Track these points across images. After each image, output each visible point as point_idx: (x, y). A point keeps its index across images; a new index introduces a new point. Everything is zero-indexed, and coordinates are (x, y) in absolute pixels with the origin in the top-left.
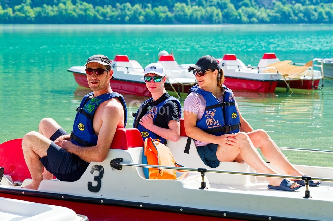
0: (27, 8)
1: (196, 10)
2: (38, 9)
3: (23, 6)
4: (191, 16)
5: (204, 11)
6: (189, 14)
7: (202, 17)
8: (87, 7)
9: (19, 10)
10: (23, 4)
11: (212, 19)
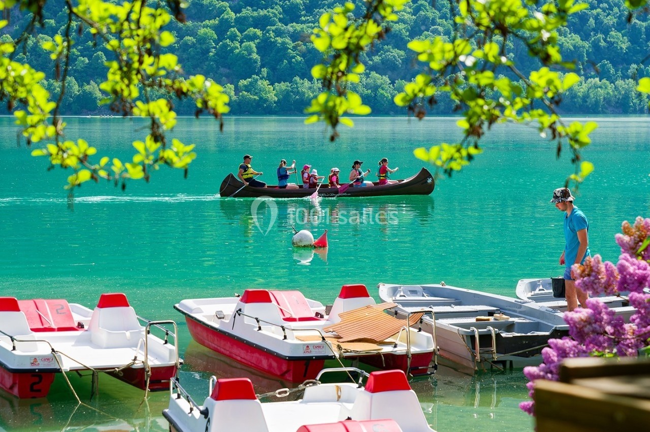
0: (263, 84)
1: (596, 87)
2: (283, 86)
3: (256, 81)
4: (586, 97)
5: (610, 87)
6: (580, 94)
7: (607, 101)
8: (379, 82)
9: (247, 89)
10: (255, 76)
11: (628, 103)
